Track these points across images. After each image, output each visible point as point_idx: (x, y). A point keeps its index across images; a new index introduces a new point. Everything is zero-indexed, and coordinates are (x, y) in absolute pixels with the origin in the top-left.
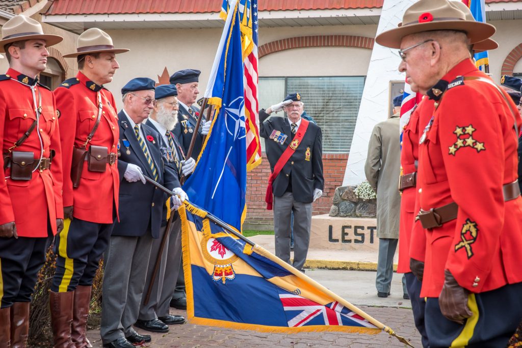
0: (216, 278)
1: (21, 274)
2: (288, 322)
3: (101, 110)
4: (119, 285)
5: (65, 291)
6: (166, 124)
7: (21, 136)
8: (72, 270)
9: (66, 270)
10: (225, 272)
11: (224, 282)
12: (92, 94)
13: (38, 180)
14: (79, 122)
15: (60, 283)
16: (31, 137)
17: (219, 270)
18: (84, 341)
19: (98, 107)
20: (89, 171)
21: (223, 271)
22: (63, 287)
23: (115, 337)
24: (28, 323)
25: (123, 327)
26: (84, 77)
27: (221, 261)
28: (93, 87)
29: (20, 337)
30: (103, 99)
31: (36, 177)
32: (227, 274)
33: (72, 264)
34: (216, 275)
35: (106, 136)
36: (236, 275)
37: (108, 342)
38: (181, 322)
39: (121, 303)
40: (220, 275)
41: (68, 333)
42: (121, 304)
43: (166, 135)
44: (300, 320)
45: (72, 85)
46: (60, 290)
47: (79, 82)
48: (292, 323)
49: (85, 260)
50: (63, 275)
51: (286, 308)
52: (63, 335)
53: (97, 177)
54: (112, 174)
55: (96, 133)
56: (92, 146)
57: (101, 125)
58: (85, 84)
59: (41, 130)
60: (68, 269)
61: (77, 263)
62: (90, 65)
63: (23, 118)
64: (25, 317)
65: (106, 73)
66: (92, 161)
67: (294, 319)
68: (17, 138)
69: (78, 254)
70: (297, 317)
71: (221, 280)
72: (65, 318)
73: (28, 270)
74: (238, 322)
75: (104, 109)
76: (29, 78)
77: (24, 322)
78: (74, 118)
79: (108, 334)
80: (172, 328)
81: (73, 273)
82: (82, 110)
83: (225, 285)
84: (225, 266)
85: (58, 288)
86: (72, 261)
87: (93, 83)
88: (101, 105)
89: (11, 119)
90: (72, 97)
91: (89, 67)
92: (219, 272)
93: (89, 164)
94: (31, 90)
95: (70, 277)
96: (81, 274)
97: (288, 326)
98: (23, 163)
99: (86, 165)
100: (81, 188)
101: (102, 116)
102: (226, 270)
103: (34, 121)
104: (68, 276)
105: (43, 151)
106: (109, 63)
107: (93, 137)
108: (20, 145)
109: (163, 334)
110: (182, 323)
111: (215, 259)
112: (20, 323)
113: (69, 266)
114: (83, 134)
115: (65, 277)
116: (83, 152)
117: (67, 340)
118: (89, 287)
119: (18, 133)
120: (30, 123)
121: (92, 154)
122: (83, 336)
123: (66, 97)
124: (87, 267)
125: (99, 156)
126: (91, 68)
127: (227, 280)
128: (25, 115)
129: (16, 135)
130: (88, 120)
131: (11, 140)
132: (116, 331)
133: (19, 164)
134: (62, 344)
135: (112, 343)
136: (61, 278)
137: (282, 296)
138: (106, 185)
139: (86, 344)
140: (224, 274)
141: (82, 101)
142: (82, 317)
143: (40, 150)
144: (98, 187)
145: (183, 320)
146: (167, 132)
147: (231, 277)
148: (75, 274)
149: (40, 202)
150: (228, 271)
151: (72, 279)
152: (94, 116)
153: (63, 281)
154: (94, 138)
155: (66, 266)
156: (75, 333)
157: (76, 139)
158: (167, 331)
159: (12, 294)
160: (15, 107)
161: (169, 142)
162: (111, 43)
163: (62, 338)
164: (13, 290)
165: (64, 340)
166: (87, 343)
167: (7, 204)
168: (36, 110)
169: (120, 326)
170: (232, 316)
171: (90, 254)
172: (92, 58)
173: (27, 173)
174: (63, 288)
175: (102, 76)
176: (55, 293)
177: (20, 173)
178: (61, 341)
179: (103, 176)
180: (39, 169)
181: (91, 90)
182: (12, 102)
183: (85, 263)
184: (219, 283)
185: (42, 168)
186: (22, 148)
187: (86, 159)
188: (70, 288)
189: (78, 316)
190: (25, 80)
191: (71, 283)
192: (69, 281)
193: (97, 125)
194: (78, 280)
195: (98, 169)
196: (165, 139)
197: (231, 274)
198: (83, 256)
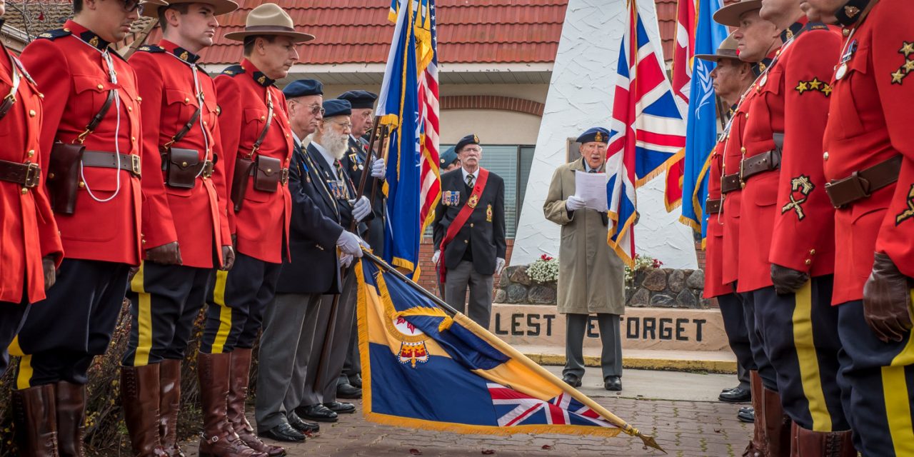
0: (404, 360)
1: (175, 317)
2: (499, 420)
3: (271, 111)
4: (284, 353)
5: (220, 352)
6: (333, 150)
7: (180, 127)
8: (230, 323)
9: (222, 324)
10: (416, 352)
11: (414, 366)
12: (261, 90)
13: (201, 190)
14: (245, 123)
15: (213, 341)
16: (193, 131)
17: (407, 349)
18: (243, 423)
19: (268, 106)
20: (255, 189)
21: (413, 350)
22: (218, 346)
23: (275, 422)
24: (179, 388)
25: (285, 410)
26: (250, 66)
27: (411, 337)
28: (262, 80)
29: (170, 407)
30: (273, 98)
31: (199, 186)
32: (418, 355)
33: (230, 316)
34: (404, 355)
35: (278, 145)
36: (429, 356)
37: (266, 429)
38: (351, 410)
39: (286, 376)
40: (409, 355)
41: (223, 410)
42: (285, 378)
43: (334, 165)
44: (514, 418)
45: (237, 74)
46: (214, 351)
47: (244, 72)
48: (503, 421)
49: (247, 311)
50: (217, 330)
51: (496, 402)
52: (216, 412)
53: (266, 200)
54: (283, 196)
55: (265, 140)
56: (260, 156)
57: (272, 131)
58: (252, 75)
59: (205, 123)
60: (224, 323)
61: (237, 315)
62: (261, 50)
63: (184, 103)
64: (175, 380)
65: (281, 64)
66: (260, 176)
67: (506, 416)
68: (175, 130)
69: (239, 302)
70: (511, 413)
71: (410, 363)
72: (220, 388)
73: (184, 313)
74: (430, 419)
75: (275, 110)
76: (189, 54)
77: (175, 386)
78: (239, 118)
79: (266, 419)
80: (341, 417)
81: (230, 327)
82: (250, 107)
83: (414, 369)
84: (415, 344)
85: (210, 348)
86: (229, 311)
87: (262, 75)
88: (272, 105)
89: (169, 103)
90: (237, 89)
91: (258, 53)
92: (407, 352)
93: (255, 180)
94: (192, 69)
95: (227, 333)
96: (241, 330)
97: (498, 425)
98: (185, 163)
99: (251, 182)
100: (243, 213)
101: (273, 118)
102: (417, 350)
103: (196, 109)
104: (224, 332)
105: (208, 150)
106: (286, 53)
107: (261, 144)
108: (179, 140)
109: (331, 424)
110: (352, 412)
111: (402, 334)
112: (169, 388)
113: (226, 317)
114: (247, 141)
115: (219, 333)
116: (249, 163)
117: (222, 419)
118: (248, 350)
119: (176, 124)
120: (192, 111)
121: (260, 166)
122: (241, 416)
123: (230, 88)
124: (247, 322)
125: (269, 170)
126: (261, 55)
127: (418, 362)
128: (187, 99)
129: (174, 127)
130: (255, 122)
131: (168, 133)
132: (277, 414)
133: (180, 166)
134: (216, 424)
135: (271, 431)
136: (215, 335)
137: (490, 386)
138: (276, 212)
139: (245, 426)
140: (413, 354)
141: (248, 96)
142: (240, 390)
143: (205, 150)
144: (266, 212)
145: (353, 408)
146: (336, 161)
147: (423, 359)
148: (233, 329)
149: (203, 220)
150: (420, 351)
151: (229, 336)
152: (263, 117)
153: (217, 338)
154: (262, 147)
155: (222, 319)
156: (231, 411)
157: (240, 147)
158: (336, 421)
159: (163, 345)
160: (174, 87)
161: (338, 173)
162: (292, 26)
163: (215, 416)
164: (165, 339)
165: (218, 418)
166: (247, 425)
167: (167, 218)
168: (198, 96)
169: (282, 408)
170: (422, 411)
171: (252, 304)
172: (265, 42)
173: (190, 179)
174: (217, 348)
175: (274, 67)
176: (207, 355)
177: (179, 178)
178: (214, 421)
179: (273, 198)
180: (202, 175)
181: (259, 83)
182: (171, 81)
183: (246, 315)
184: (407, 367)
185: (206, 174)
186: (181, 144)
187: (251, 174)
188: (227, 349)
189: (235, 388)
190: (184, 56)
191: (227, 341)
192: (225, 339)
193: (266, 130)
194: (237, 337)
195: (267, 188)
196: (334, 170)
197: (423, 354)
198: (244, 305)
